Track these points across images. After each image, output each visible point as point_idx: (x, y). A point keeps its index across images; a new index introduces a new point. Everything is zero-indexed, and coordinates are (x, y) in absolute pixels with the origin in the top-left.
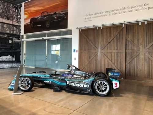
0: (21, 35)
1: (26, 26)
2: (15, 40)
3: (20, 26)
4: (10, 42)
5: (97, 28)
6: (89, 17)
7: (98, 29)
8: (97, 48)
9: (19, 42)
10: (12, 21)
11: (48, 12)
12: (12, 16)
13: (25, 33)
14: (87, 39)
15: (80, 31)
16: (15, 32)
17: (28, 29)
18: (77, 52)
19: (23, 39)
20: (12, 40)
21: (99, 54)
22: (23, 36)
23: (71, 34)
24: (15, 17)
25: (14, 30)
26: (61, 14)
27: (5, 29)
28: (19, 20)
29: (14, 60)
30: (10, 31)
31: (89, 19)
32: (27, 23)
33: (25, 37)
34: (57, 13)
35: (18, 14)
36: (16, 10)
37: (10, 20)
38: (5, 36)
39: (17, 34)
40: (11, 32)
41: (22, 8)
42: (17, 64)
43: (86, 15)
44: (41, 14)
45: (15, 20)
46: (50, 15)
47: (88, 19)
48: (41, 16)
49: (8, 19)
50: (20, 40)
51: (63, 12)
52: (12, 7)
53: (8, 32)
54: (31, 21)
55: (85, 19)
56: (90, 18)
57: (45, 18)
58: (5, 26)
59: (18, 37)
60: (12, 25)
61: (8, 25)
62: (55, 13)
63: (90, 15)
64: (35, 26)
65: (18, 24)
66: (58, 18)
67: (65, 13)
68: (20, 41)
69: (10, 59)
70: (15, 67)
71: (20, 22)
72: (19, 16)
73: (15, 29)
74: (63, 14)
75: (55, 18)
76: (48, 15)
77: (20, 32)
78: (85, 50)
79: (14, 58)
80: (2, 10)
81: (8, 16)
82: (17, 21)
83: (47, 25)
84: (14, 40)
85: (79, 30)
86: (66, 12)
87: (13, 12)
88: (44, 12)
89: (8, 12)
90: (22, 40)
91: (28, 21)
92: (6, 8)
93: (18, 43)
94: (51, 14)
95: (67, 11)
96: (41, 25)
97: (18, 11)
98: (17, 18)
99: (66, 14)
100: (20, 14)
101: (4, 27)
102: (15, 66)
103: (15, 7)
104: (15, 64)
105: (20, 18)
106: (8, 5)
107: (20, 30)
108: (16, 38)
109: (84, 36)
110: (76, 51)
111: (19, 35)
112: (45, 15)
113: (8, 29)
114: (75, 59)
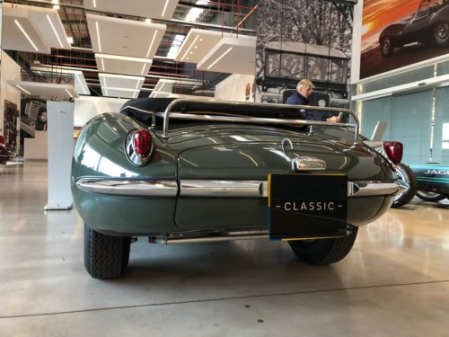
0: (350, 85)
1: (365, 57)
2: (335, 98)
3: (348, 59)
4: (322, 104)
9: (343, 104)
10: (330, 47)
12: (330, 35)
13: (361, 78)
16: (334, 76)
17: (371, 64)
19: (355, 94)
20: (326, 99)
22: (355, 86)
24: (336, 37)
25: (332, 73)
27: (310, 70)
28: (345, 42)
30: (323, 76)
32: (371, 47)
33: (360, 87)
35: (346, 25)
36: (339, 16)
37: (325, 44)
39: (340, 82)
40: (324, 77)
41: (355, 6)
44: (420, 6)
45: (336, 44)
48: (420, 13)
49: (319, 42)
50: (346, 98)
52: (331, 10)
53: (318, 78)
54: (382, 40)
57: (434, 14)
58: (312, 63)
59: (342, 89)
60: (329, 58)
61: (319, 59)
64: (396, 49)
65: (342, 55)
68: (347, 101)
71: (349, 47)
72: (347, 32)
73: (335, 68)
77: (349, 77)
80: (307, 22)
81: (319, 35)
82: (342, 46)
83: (441, 36)
84: (331, 99)
87: (332, 24)
89: (321, 24)
90: (353, 98)
92: (315, 16)
96: (416, 43)
97: (346, 16)
98: (341, 38)
100: (349, 25)
101: (309, 66)
103: (338, 8)
105: (350, 37)
106: (320, 5)
107: (349, 70)
108: (336, 92)
111: (344, 86)
112: (431, 5)
113: (317, 70)
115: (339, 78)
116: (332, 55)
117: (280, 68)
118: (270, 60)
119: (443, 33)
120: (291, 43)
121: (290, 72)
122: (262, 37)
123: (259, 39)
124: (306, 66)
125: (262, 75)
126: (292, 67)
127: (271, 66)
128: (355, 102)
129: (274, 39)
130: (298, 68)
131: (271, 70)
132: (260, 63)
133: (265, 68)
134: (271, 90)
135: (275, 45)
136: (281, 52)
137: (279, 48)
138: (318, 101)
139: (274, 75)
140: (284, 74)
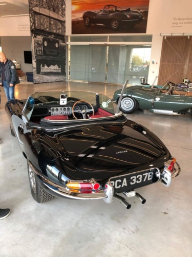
1: (74, 23)
2: (61, 43)
3: (64, 22)
4: (57, 45)
5: (187, 36)
6: (178, 21)
7: (189, 38)
8: (185, 60)
9: (64, 46)
10: (58, 14)
11: (116, 7)
12: (58, 7)
14: (173, 49)
15: (165, 38)
16: (60, 31)
17: (77, 27)
18: (157, 63)
19: (68, 41)
21: (186, 67)
22: (67, 36)
23: (151, 41)
24: (60, 8)
25: (59, 29)
26: (138, 13)
27: (52, 26)
29: (60, 71)
31: (178, 25)
32: (78, 19)
33: (69, 38)
34: (131, 10)
37: (56, 12)
38: (53, 37)
39: (62, 34)
40: (57, 31)
42: (62, 77)
43: (175, 19)
44: (104, 8)
46: (118, 11)
47: (176, 24)
48: (104, 11)
49: (54, 11)
50: (64, 42)
51: (141, 11)
53: (55, 31)
54: (84, 17)
55: (173, 23)
56: (180, 23)
57: (111, 14)
58: (52, 22)
59: (63, 38)
62: (129, 10)
63: (179, 19)
64: (92, 24)
65: (63, 19)
66: (133, 17)
67: (144, 12)
68: (65, 44)
69: (57, 70)
70: (61, 81)
72: (64, 6)
73: (60, 26)
74: (141, 12)
75: (128, 16)
76: (116, 11)
77: (65, 32)
78: (169, 62)
79: (60, 69)
81: (54, 6)
82: (62, 14)
83: (114, 25)
85: (164, 37)
86: (146, 10)
88: (109, 6)
90: (67, 43)
91: (80, 16)
93: (63, 48)
94: (120, 10)
95: (148, 9)
96: (103, 25)
98: (62, 10)
99: (146, 14)
100: (64, 2)
105: (65, 9)
107: (65, 28)
108: (61, 39)
109: (170, 45)
110: (155, 63)
111: (64, 36)
112: (110, 10)
113: (54, 27)
114: (153, 72)
115: (62, 32)
116: (59, 19)
117: (40, 24)
118: (36, 18)
119: (115, 24)
120: (43, 9)
121: (44, 26)
122: (31, 3)
123: (30, 5)
124: (50, 24)
125: (33, 27)
126: (45, 24)
127: (36, 22)
128: (68, 45)
129: (36, 6)
130: (47, 25)
131: (37, 25)
132: (32, 19)
133: (34, 23)
134: (38, 36)
135: (37, 9)
136: (40, 14)
137: (38, 12)
138: (55, 44)
139: (38, 28)
140: (42, 28)
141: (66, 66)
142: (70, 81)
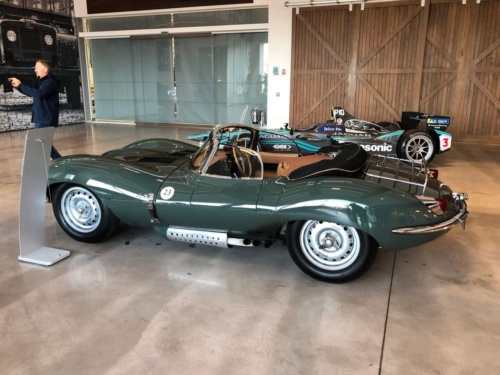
0: (75, 18)
2: (62, 35)
4: (49, 40)
5: (348, 6)
7: (351, 9)
8: (348, 62)
9: (71, 42)
13: (89, 12)
14: (319, 38)
15: (297, 12)
16: (57, 6)
18: (284, 73)
19: (82, 31)
20: (53, 35)
21: (351, 79)
22: (80, 20)
23: (266, 21)
25: (54, 1)
30: (44, 5)
38: (33, 20)
39: (63, 13)
40: (46, 7)
42: (73, 114)
50: (72, 33)
53: (40, 6)
59: (68, 23)
68: (75, 37)
70: (70, 124)
77: (72, 8)
78: (311, 68)
79: (65, 95)
84: (58, 35)
85: (294, 10)
90: (81, 35)
93: (71, 47)
102: (71, 120)
104: (69, 115)
108: (62, 26)
109: (309, 27)
110: (280, 72)
111: (69, 19)
114: (278, 95)
115: (62, 9)
128: (82, 40)
138: (44, 36)
141: (82, 89)
142: (96, 122)
